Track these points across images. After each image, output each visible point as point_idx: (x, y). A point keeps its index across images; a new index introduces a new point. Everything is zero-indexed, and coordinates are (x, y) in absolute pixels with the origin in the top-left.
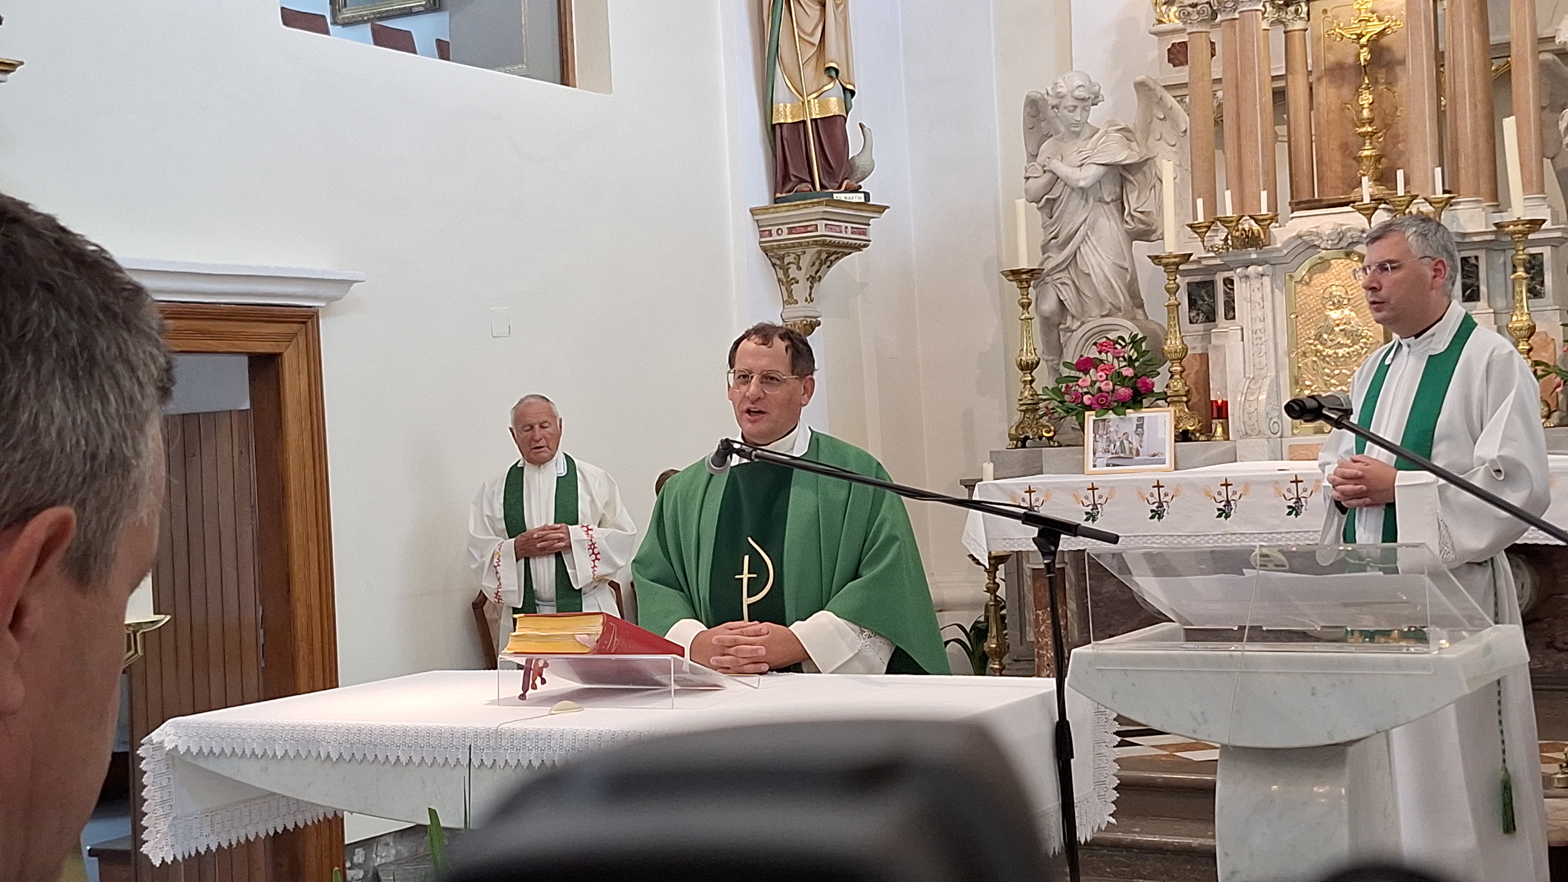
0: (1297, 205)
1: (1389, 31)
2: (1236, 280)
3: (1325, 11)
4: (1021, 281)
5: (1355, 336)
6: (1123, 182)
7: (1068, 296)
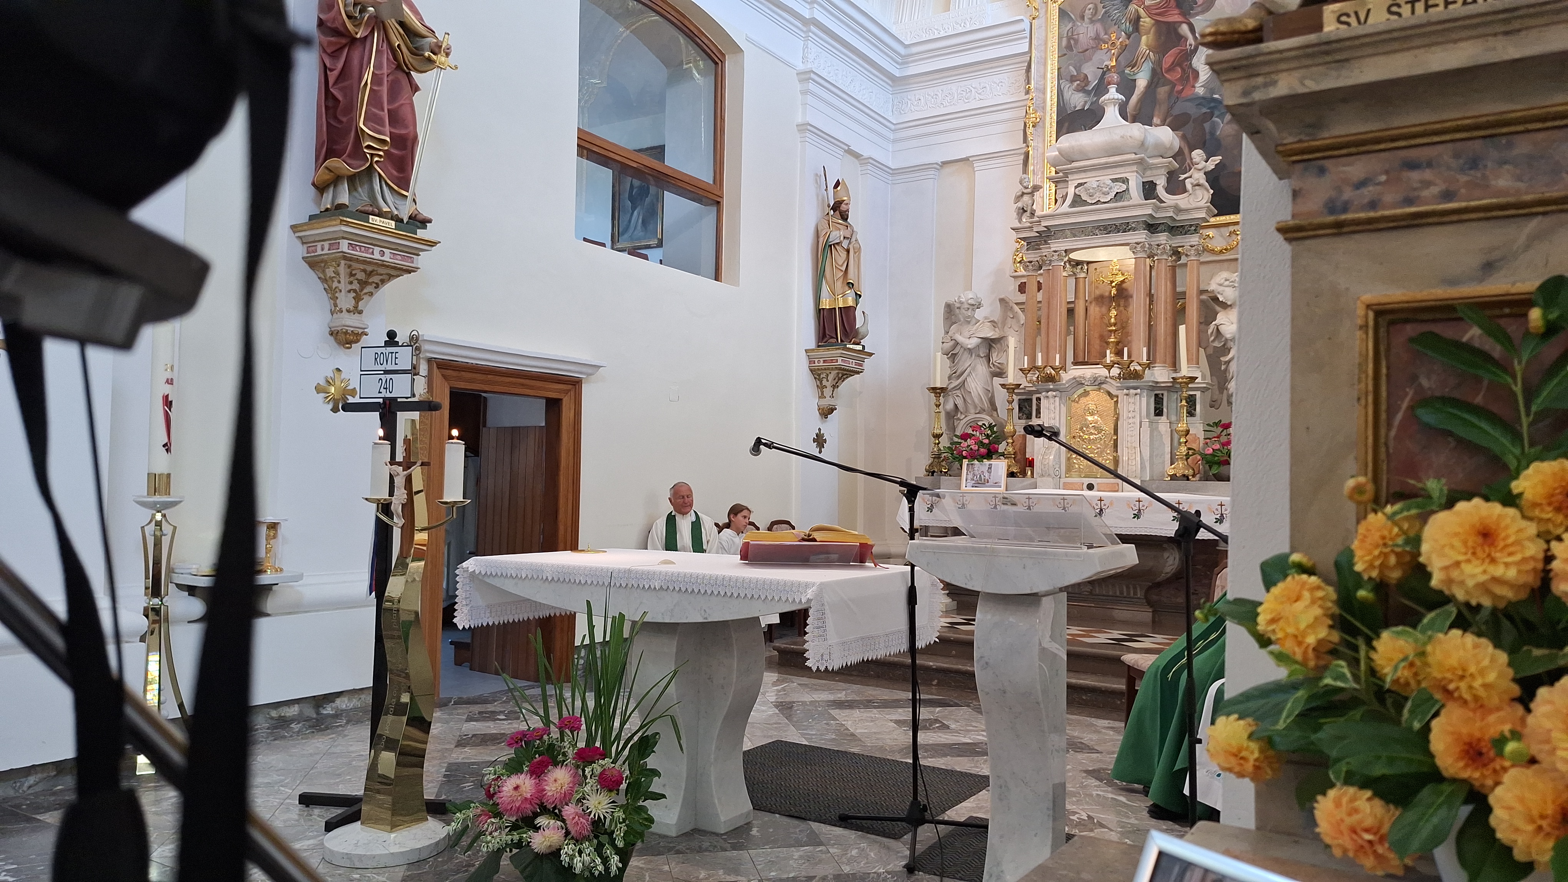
0: (1076, 363)
1: (1126, 280)
2: (1042, 398)
3: (1096, 269)
4: (936, 393)
5: (1099, 430)
6: (990, 348)
7: (960, 402)
